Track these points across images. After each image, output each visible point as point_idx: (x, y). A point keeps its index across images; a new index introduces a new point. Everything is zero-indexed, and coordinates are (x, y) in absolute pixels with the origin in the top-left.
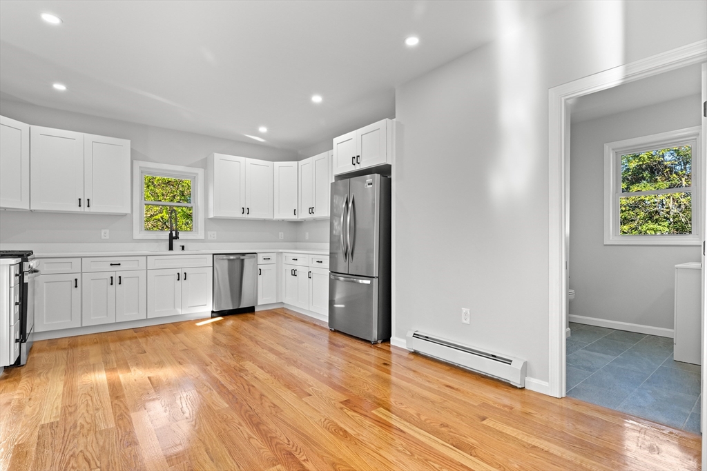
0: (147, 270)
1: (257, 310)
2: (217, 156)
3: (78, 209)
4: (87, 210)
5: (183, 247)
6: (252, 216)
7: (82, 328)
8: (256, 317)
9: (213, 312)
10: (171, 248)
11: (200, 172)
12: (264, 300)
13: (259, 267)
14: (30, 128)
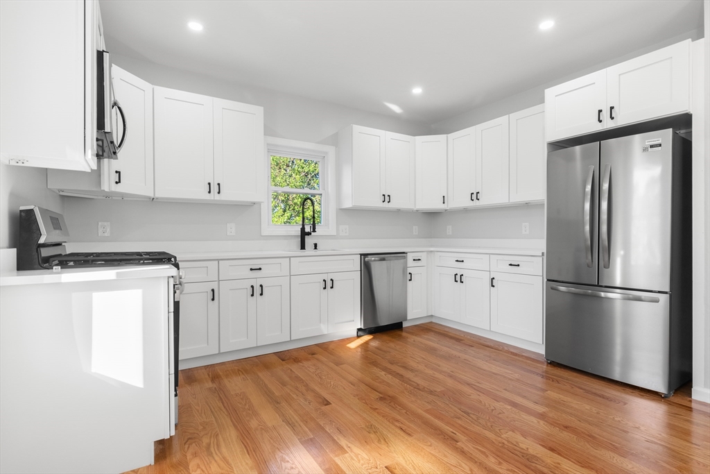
0: (290, 276)
1: (405, 325)
2: (357, 129)
3: (207, 197)
4: (217, 197)
5: (316, 245)
6: (394, 204)
7: (220, 354)
8: (404, 334)
9: (359, 330)
10: (303, 247)
11: (331, 150)
12: (415, 312)
13: (409, 270)
14: (153, 89)
